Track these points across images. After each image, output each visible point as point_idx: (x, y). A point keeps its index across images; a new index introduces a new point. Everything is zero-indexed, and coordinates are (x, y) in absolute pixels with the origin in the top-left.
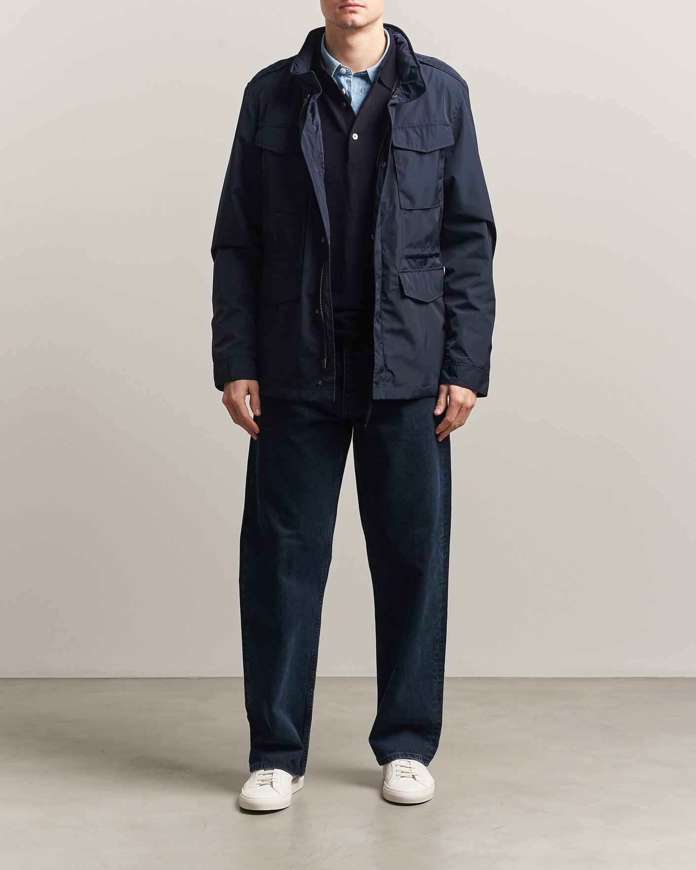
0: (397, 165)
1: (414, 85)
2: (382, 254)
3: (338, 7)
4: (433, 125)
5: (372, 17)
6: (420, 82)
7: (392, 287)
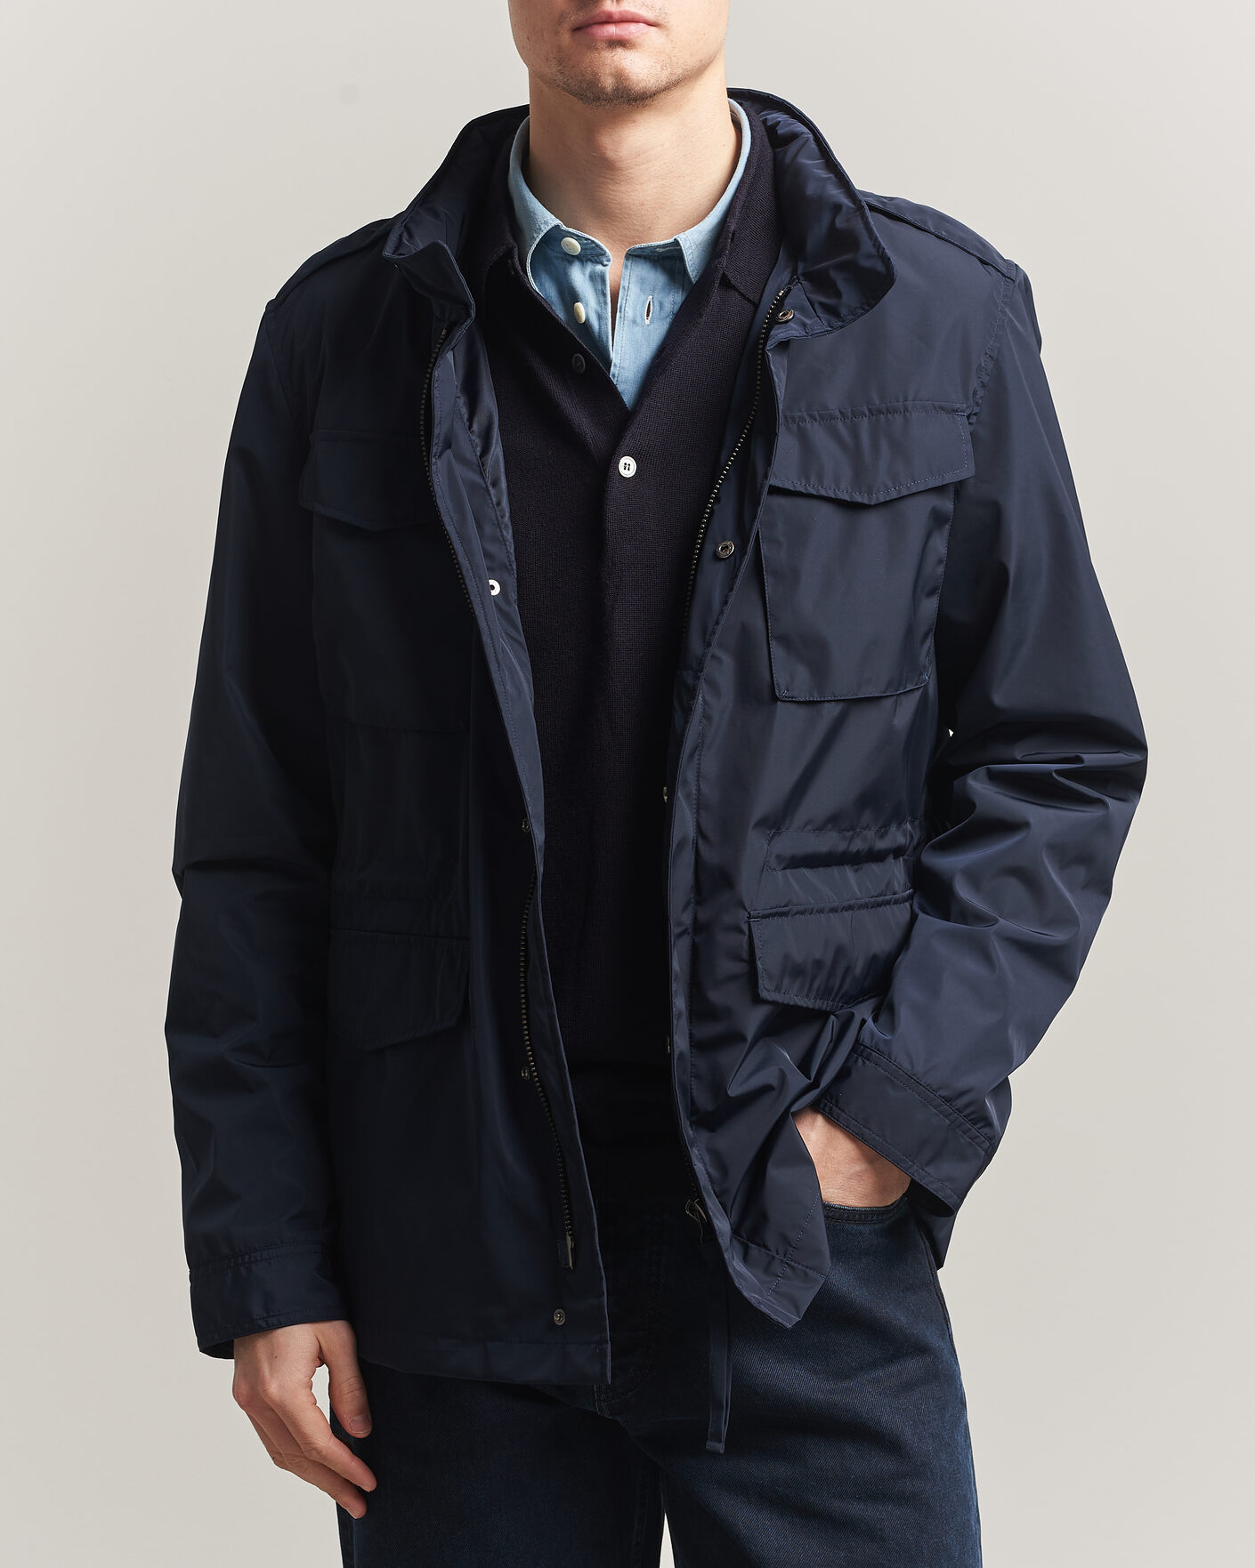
0: (764, 550)
1: (852, 269)
2: (697, 853)
3: (567, 26)
4: (896, 411)
5: (687, 61)
6: (870, 256)
7: (727, 967)
